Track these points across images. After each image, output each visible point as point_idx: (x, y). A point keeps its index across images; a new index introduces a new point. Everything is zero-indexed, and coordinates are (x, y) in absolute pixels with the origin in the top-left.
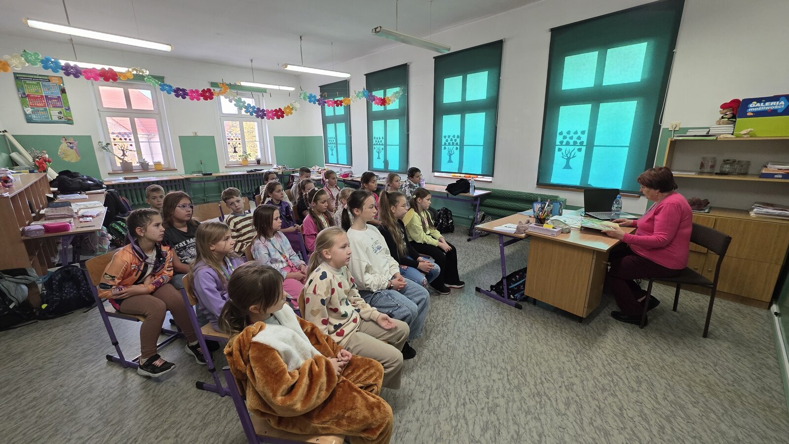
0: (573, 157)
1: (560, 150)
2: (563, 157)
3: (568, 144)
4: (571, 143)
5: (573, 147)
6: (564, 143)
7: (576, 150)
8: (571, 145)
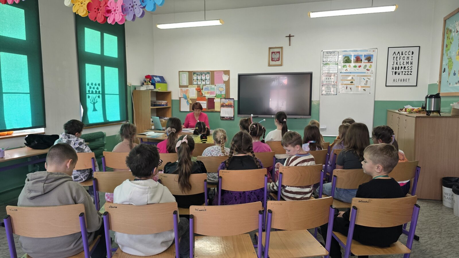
0: (96, 102)
1: (89, 97)
2: (91, 103)
3: (92, 93)
4: (94, 92)
5: (95, 95)
6: (91, 92)
7: (97, 97)
8: (94, 94)
